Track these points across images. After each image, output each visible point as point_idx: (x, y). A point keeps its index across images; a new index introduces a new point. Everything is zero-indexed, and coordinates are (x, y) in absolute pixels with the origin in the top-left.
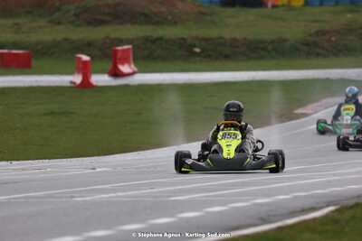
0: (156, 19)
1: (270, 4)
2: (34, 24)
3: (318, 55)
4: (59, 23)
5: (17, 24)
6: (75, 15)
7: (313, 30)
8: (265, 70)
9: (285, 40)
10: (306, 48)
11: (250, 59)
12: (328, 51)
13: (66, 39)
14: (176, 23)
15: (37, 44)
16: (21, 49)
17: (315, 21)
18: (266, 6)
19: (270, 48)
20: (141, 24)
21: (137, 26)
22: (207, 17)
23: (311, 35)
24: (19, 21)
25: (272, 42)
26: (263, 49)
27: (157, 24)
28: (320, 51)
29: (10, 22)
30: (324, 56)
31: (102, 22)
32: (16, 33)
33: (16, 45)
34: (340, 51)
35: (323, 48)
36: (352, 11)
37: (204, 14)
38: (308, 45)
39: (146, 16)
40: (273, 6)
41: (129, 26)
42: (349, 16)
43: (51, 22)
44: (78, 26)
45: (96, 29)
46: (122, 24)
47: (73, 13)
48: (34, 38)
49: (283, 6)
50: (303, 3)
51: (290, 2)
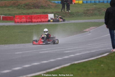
0: (45, 7)
1: (73, 3)
2: (13, 9)
3: (88, 16)
4: (19, 9)
5: (8, 9)
6: (24, 7)
7: (86, 10)
8: (74, 20)
9: (79, 12)
10: (84, 14)
11: (70, 17)
12: (90, 15)
13: (22, 13)
14: (50, 8)
15: (15, 14)
16: (11, 15)
17: (86, 7)
18: (73, 4)
19: (75, 14)
20: (41, 9)
21: (40, 9)
22: (58, 7)
23: (85, 11)
24: (9, 8)
25: (76, 13)
26: (74, 15)
27: (45, 8)
28: (88, 15)
29: (7, 9)
30: (89, 16)
32: (9, 11)
33: (9, 15)
34: (93, 15)
35: (89, 14)
36: (95, 5)
37: (57, 6)
38: (85, 13)
39: (42, 6)
40: (74, 4)
41: (37, 9)
42: (94, 6)
43: (17, 8)
44: (24, 9)
45: (29, 10)
46: (35, 9)
47: (23, 6)
48: (13, 13)
49: (77, 3)
50: (82, 3)
51: (78, 2)
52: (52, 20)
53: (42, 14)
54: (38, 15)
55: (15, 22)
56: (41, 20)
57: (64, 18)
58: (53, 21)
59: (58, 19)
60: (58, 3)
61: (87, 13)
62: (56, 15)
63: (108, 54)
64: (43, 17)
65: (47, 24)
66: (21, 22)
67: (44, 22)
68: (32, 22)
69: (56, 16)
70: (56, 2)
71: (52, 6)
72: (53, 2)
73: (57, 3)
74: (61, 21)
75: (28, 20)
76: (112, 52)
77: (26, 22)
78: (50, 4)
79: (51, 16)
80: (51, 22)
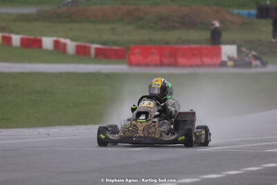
2: (125, 29)
4: (143, 28)
6: (154, 22)
13: (150, 40)
14: (226, 29)
15: (129, 42)
16: (118, 45)
21: (198, 31)
22: (248, 26)
24: (114, 26)
31: (174, 28)
33: (114, 43)
37: (246, 23)
52: (231, 63)
53: (205, 46)
54: (194, 46)
55: (131, 64)
56: (202, 61)
57: (264, 59)
58: (235, 66)
59: (247, 59)
60: (249, 15)
62: (244, 49)
64: (206, 54)
66: (147, 65)
67: (209, 66)
68: (175, 65)
70: (245, 12)
71: (232, 23)
72: (236, 11)
73: (247, 17)
74: (256, 66)
75: (165, 60)
77: (162, 64)
79: (228, 51)
80: (230, 67)
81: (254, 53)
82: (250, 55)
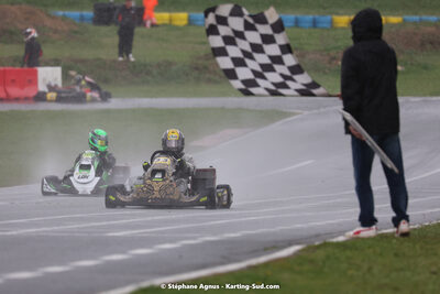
1: (148, 23)
3: (209, 81)
7: (202, 54)
10: (195, 73)
12: (220, 76)
14: (45, 41)
17: (203, 43)
18: (145, 25)
20: (5, 43)
23: (199, 58)
25: (159, 65)
26: (148, 73)
28: (211, 77)
35: (215, 73)
37: (76, 32)
38: (197, 69)
39: (12, 33)
49: (164, 25)
50: (185, 22)
51: (171, 20)
52: (52, 95)
53: (11, 68)
56: (6, 91)
58: (59, 99)
59: (78, 89)
60: (82, 18)
61: (206, 68)
62: (73, 73)
63: (299, 251)
64: (13, 81)
65: (33, 111)
67: (17, 99)
69: (73, 77)
70: (75, 14)
71: (56, 31)
72: (61, 13)
73: (77, 22)
74: (93, 100)
76: (317, 243)
78: (48, 22)
79: (49, 76)
80: (51, 101)
81: (87, 79)
82: (83, 82)
